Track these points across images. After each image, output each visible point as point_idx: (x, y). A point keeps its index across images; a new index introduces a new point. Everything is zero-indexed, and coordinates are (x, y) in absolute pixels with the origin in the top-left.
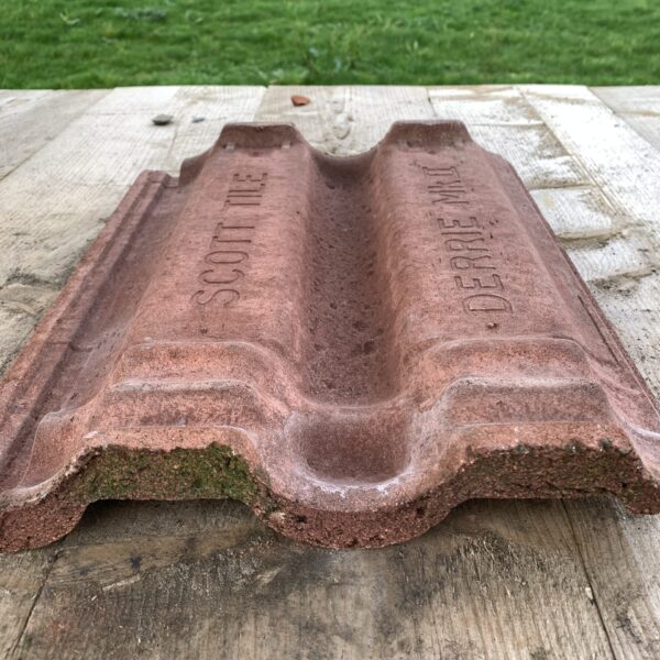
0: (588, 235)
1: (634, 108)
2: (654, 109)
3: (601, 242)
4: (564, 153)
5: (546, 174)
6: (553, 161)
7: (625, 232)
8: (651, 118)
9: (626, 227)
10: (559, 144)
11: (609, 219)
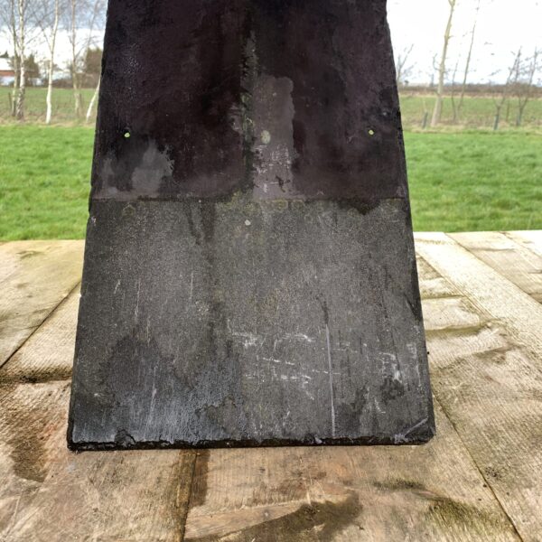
0: (466, 327)
1: (479, 246)
2: (492, 247)
3: (475, 330)
4: (439, 276)
5: (431, 290)
6: (432, 281)
7: (489, 324)
8: (491, 253)
9: (489, 321)
10: (434, 271)
11: (477, 317)
